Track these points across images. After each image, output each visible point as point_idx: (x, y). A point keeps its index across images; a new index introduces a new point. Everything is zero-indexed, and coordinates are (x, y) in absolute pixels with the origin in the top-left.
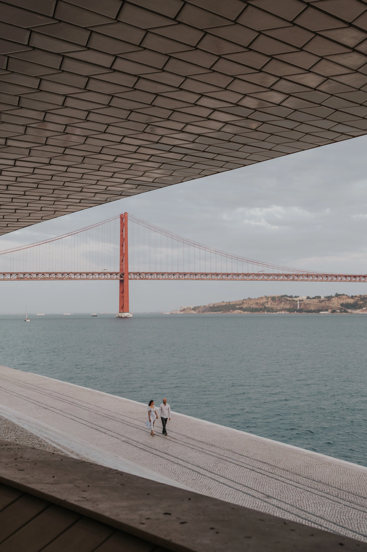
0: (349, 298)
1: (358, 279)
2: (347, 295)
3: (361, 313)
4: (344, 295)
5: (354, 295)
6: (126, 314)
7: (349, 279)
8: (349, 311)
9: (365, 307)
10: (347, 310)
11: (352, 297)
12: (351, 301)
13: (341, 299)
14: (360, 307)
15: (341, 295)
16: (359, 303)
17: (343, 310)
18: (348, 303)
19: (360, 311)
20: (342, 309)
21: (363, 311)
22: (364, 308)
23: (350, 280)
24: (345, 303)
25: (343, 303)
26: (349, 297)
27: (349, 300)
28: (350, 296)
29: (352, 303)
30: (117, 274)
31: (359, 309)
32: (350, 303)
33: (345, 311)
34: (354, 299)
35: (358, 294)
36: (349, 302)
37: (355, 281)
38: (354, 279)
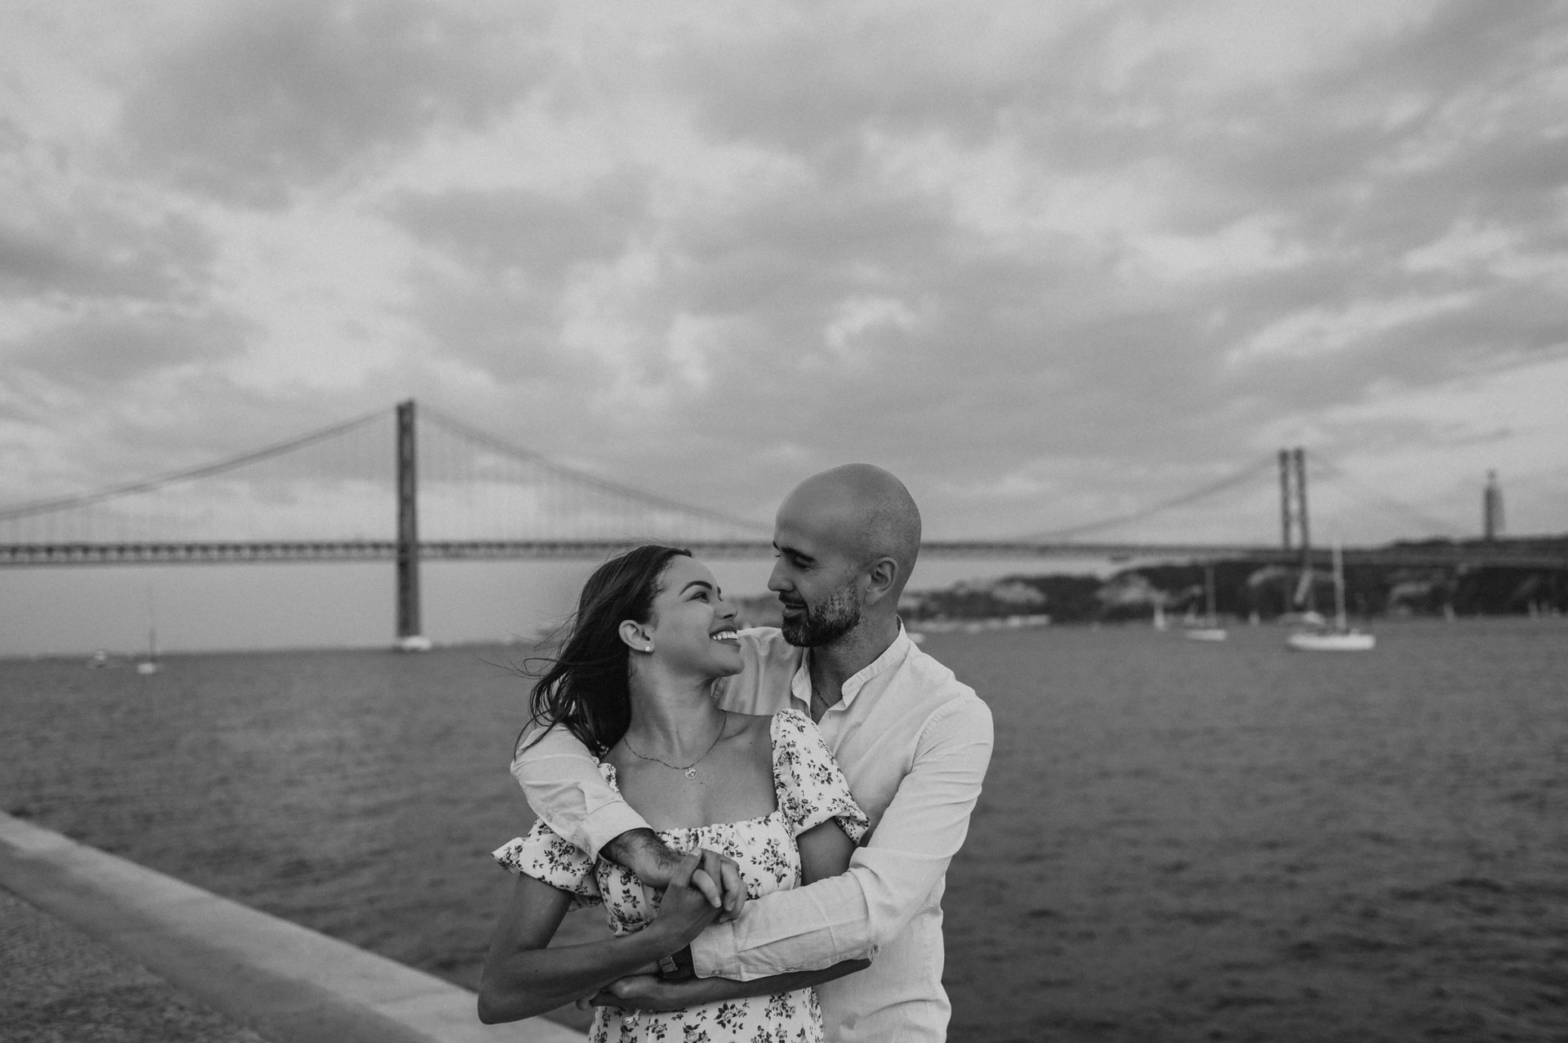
6: (413, 642)
30: (389, 546)
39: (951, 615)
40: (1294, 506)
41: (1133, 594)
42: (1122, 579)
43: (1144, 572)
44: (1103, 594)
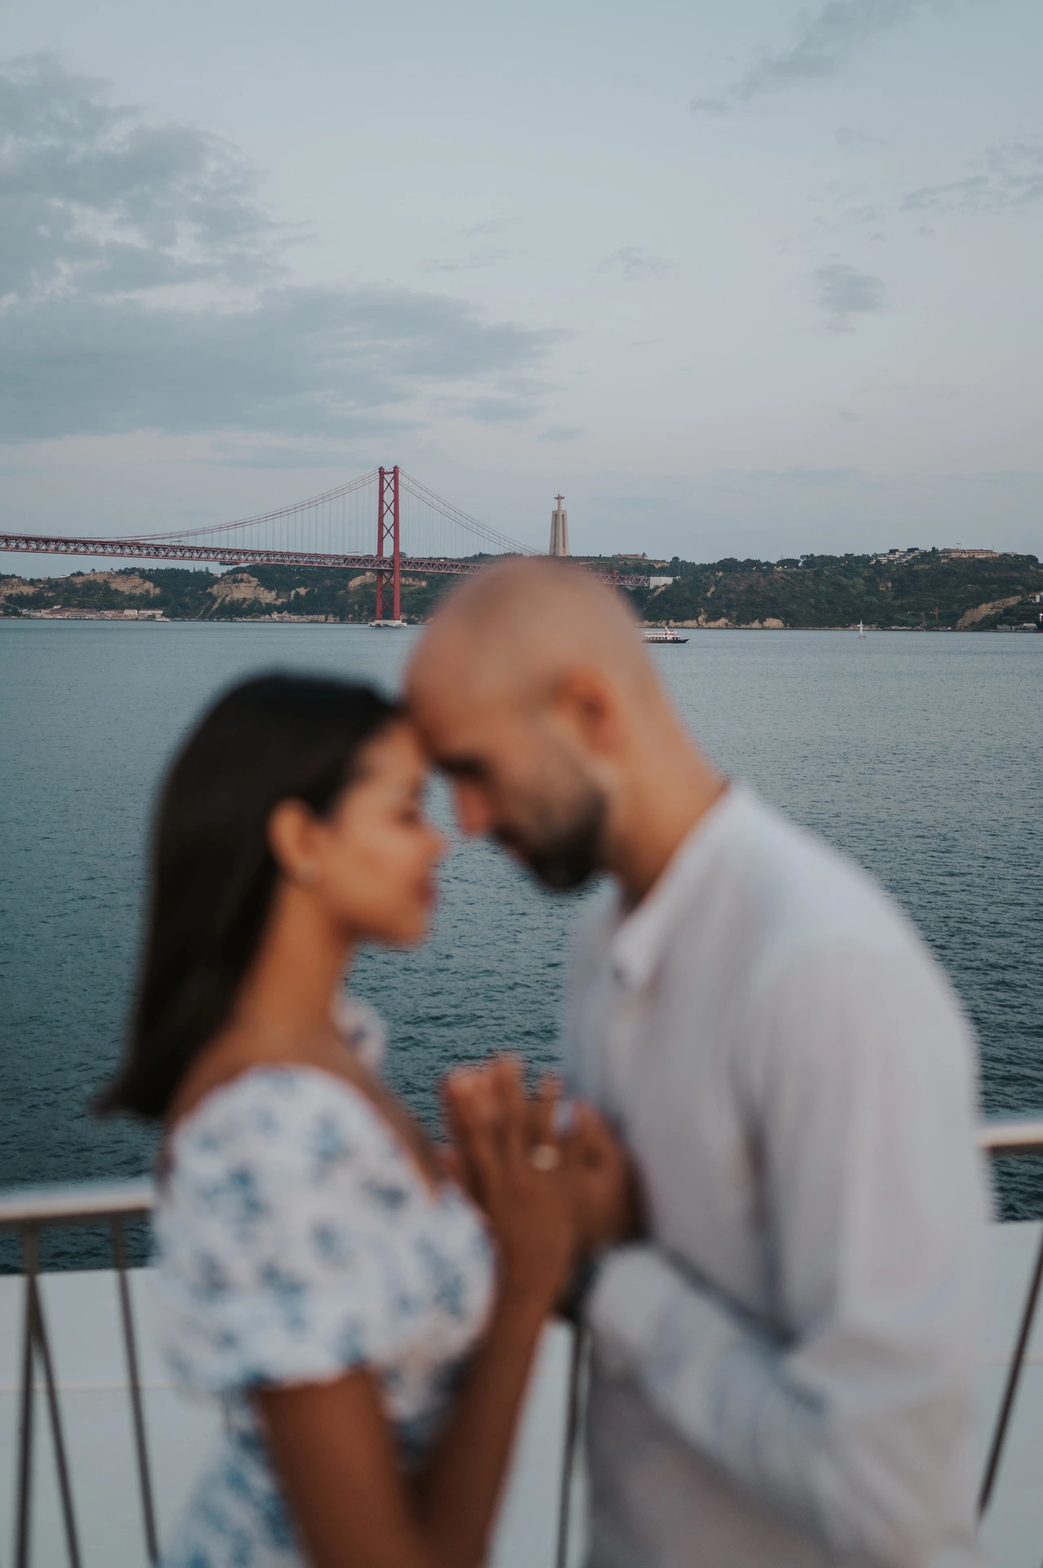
0: (24, 585)
1: (53, 546)
2: (20, 577)
3: (50, 617)
4: (14, 576)
5: (35, 578)
7: (34, 546)
8: (24, 611)
9: (58, 605)
10: (20, 611)
11: (32, 582)
12: (28, 590)
13: (7, 585)
14: (47, 604)
15: (7, 577)
16: (45, 594)
17: (10, 610)
18: (22, 593)
19: (47, 614)
20: (9, 608)
21: (53, 612)
22: (55, 607)
23: (37, 549)
24: (17, 594)
25: (11, 595)
26: (23, 582)
27: (24, 587)
28: (28, 579)
29: (31, 594)
31: (45, 608)
32: (28, 595)
33: (18, 614)
34: (35, 587)
35: (43, 576)
36: (25, 593)
37: (46, 551)
38: (44, 547)
39: (66, 605)
40: (389, 520)
41: (245, 591)
42: (234, 577)
43: (254, 571)
44: (215, 590)
